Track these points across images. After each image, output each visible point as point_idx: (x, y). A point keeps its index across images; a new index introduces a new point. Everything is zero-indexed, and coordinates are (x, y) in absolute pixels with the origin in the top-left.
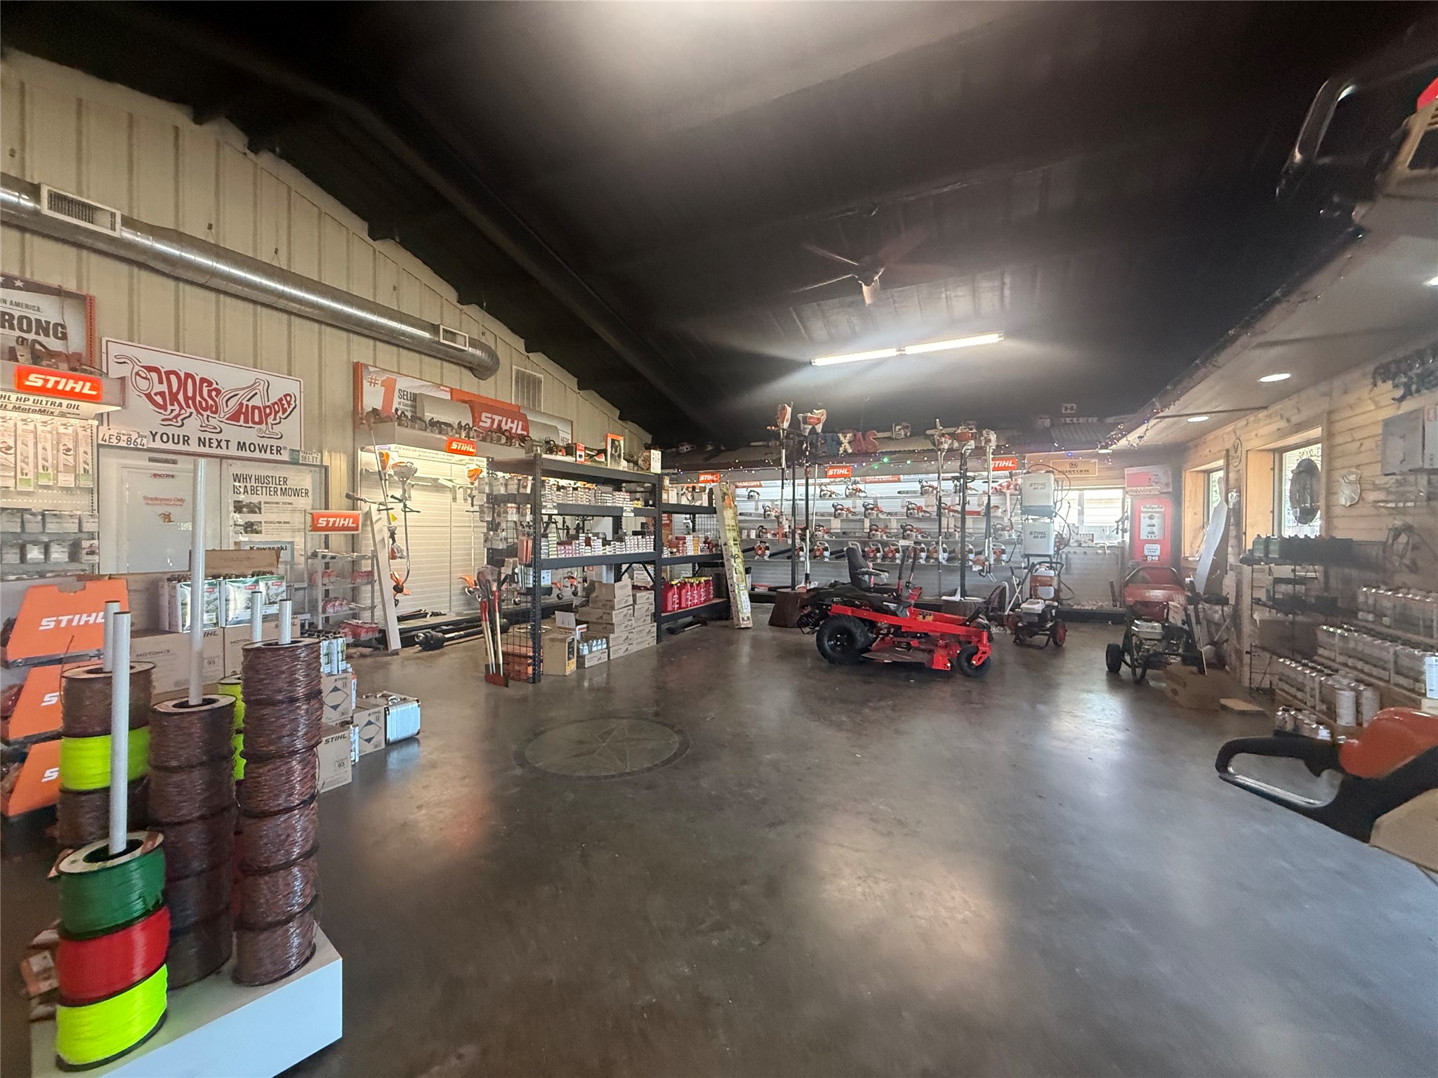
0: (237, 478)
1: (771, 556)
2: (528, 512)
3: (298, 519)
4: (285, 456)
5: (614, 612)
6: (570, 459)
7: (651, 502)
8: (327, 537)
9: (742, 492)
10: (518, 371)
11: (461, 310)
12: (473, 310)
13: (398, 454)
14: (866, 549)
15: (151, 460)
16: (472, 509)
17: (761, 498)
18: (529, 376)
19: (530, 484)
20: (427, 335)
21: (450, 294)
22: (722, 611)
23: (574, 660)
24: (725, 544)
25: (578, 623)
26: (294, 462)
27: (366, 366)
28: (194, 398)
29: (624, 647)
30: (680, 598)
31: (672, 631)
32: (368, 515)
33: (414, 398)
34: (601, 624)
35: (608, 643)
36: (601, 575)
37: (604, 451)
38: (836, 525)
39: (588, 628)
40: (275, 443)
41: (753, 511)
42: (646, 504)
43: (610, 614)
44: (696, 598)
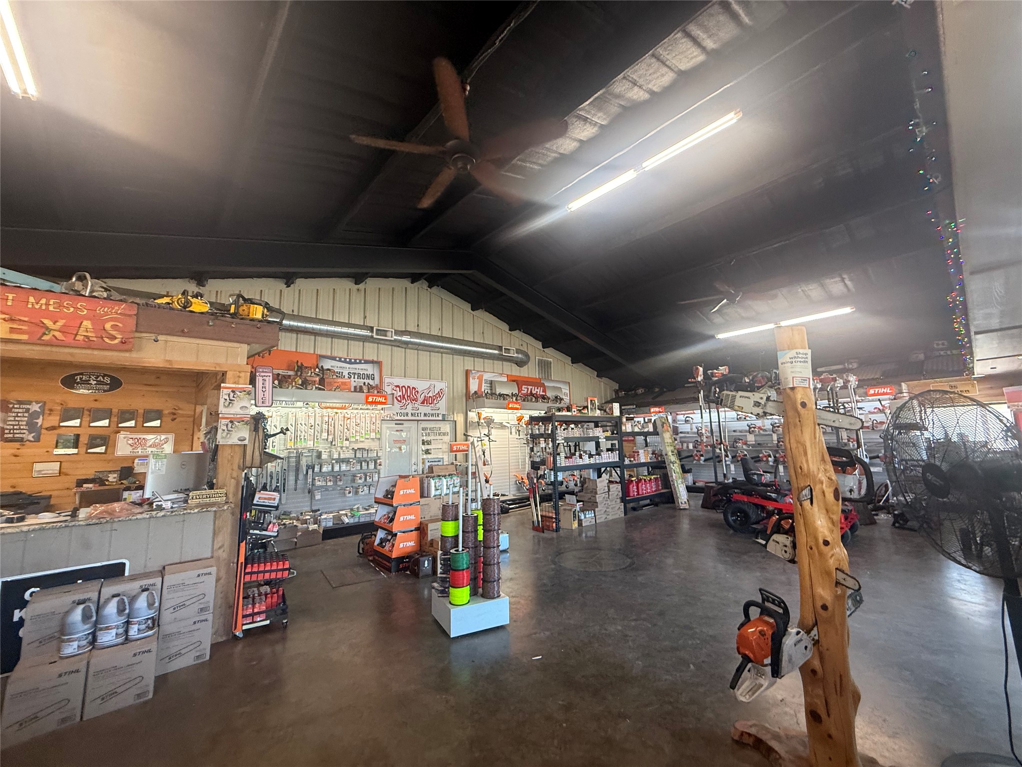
0: (423, 429)
1: (705, 460)
2: (550, 442)
3: (445, 447)
4: (440, 418)
5: (597, 496)
6: (569, 414)
7: (615, 432)
8: (456, 455)
9: (681, 417)
10: (539, 359)
11: (511, 334)
12: (517, 333)
13: (486, 412)
14: (777, 455)
15: (396, 424)
16: (519, 438)
17: (694, 421)
18: (545, 361)
19: (550, 429)
20: (496, 352)
21: (505, 327)
22: (667, 498)
23: (577, 521)
24: (666, 455)
25: (578, 501)
26: (444, 420)
27: (471, 371)
28: (410, 396)
29: (604, 516)
30: (638, 488)
31: (634, 509)
32: (472, 443)
33: (491, 382)
34: (591, 502)
35: (595, 513)
36: (590, 475)
37: (587, 407)
38: (751, 439)
39: (583, 504)
40: (437, 412)
41: (689, 430)
42: (613, 433)
43: (595, 497)
44: (649, 489)
